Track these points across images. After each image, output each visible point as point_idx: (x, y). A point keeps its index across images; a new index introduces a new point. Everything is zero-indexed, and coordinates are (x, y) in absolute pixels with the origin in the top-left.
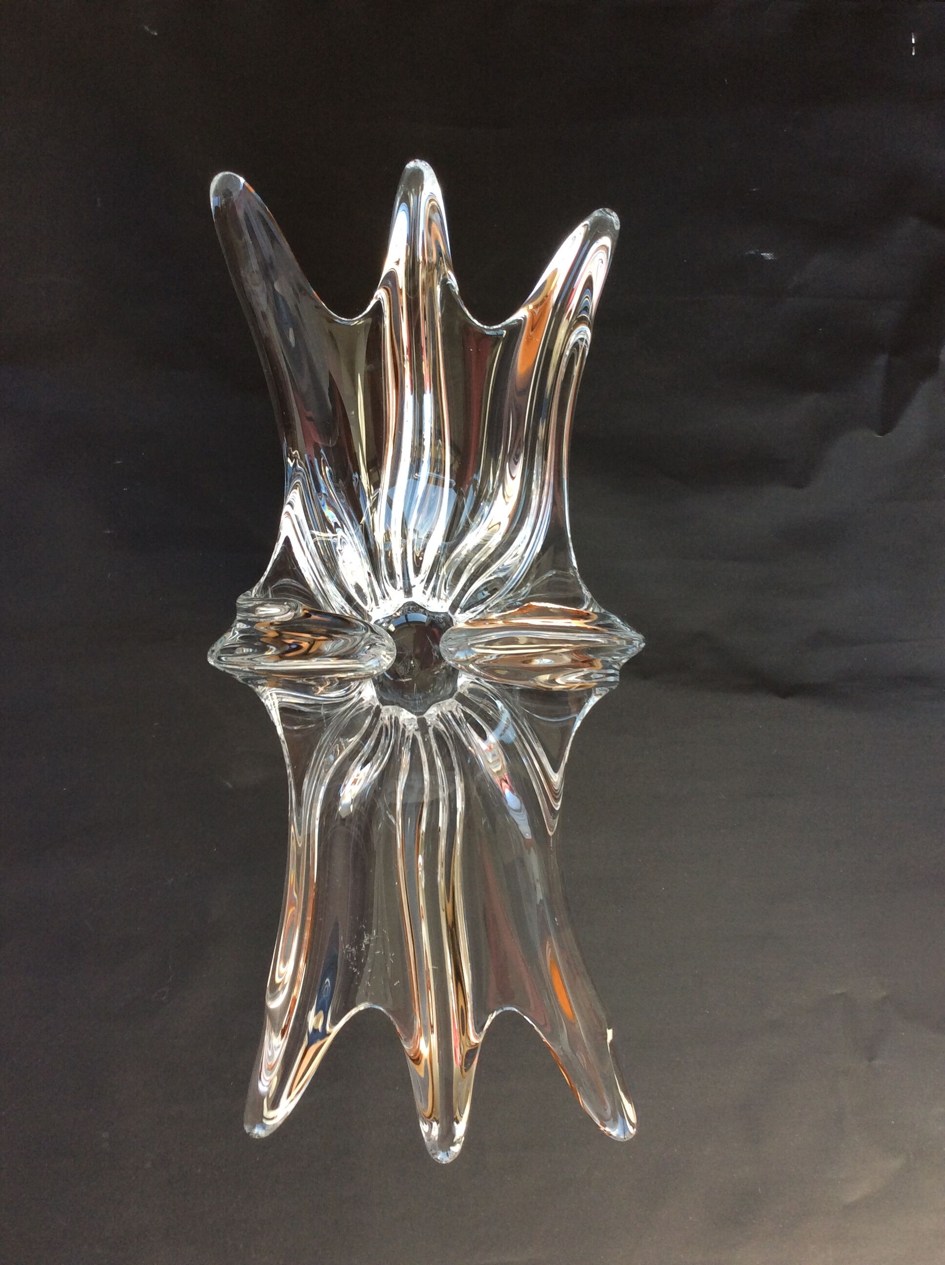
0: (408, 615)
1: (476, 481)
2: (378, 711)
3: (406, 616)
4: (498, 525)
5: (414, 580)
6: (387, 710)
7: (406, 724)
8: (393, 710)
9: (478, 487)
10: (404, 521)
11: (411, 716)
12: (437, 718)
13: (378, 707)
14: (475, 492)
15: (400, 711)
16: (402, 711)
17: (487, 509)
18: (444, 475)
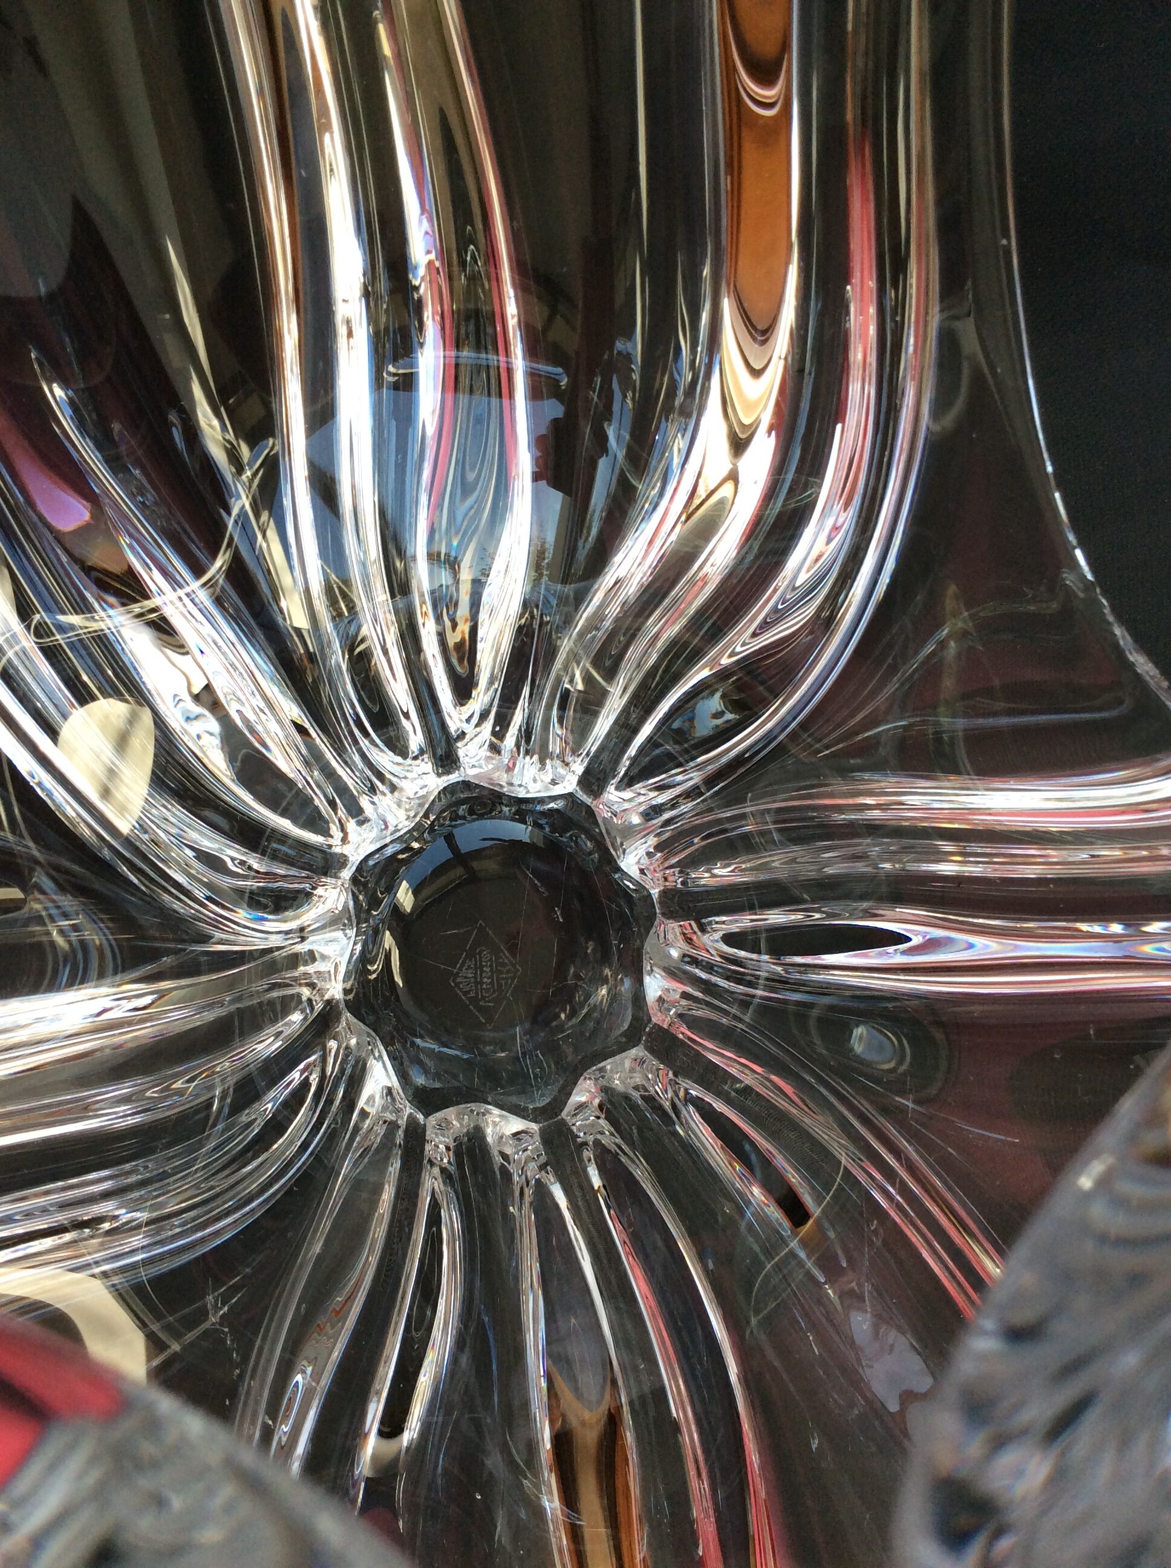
0: (456, 831)
1: (628, 358)
2: (416, 1136)
3: (450, 839)
4: (729, 487)
5: (455, 717)
6: (443, 1126)
7: (508, 1151)
8: (460, 1119)
9: (636, 376)
10: (389, 534)
11: (516, 1124)
12: (598, 1113)
13: (412, 1121)
14: (630, 394)
15: (484, 1114)
16: (488, 1112)
17: (680, 444)
18: (507, 353)
